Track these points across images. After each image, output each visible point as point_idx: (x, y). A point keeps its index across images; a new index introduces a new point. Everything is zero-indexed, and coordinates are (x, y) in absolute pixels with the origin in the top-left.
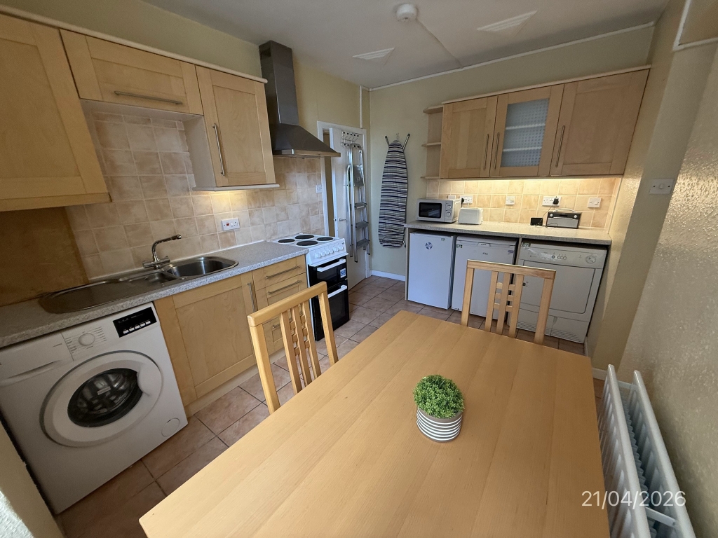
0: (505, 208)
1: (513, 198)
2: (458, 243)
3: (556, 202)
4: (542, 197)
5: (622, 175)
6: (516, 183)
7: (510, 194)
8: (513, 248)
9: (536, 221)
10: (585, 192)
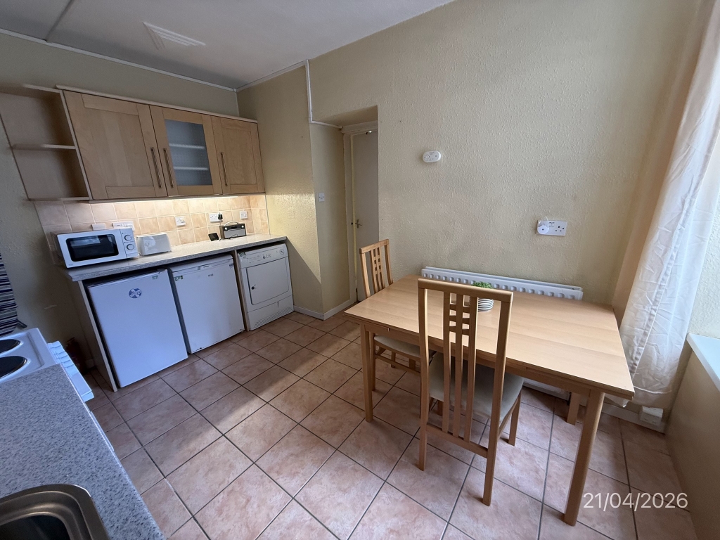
0: (178, 230)
1: (182, 218)
2: (175, 275)
3: (220, 217)
4: (208, 215)
5: (264, 193)
6: (181, 203)
7: (178, 215)
8: (232, 261)
9: (214, 237)
10: (236, 207)
